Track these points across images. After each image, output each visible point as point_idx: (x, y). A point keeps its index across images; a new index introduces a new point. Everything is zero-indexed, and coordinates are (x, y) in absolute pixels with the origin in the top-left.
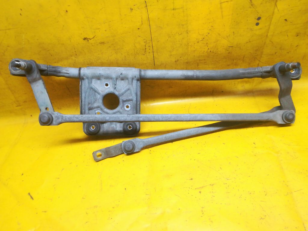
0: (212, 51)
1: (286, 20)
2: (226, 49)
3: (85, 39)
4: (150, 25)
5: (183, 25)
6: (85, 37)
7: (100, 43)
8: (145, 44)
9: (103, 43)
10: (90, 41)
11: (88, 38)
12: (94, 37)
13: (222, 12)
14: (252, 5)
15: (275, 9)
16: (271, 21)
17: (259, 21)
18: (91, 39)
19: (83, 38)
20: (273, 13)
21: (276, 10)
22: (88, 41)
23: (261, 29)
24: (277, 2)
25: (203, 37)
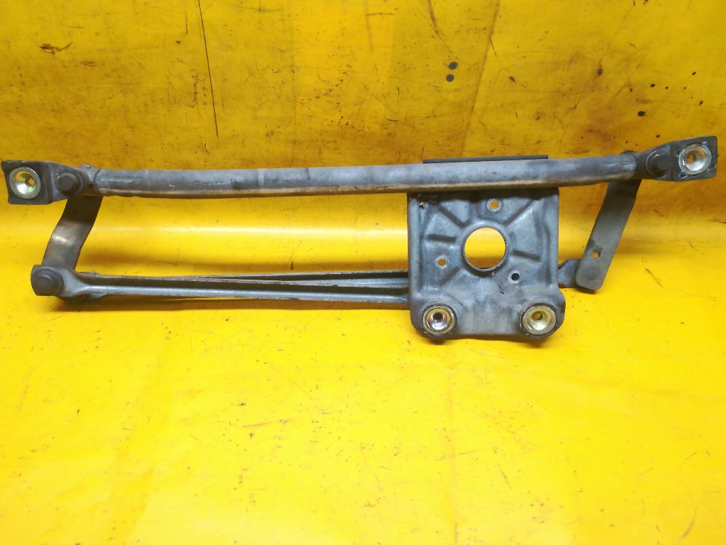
0: (350, 123)
1: (512, 78)
2: (382, 125)
3: (45, 47)
4: (205, 38)
5: (282, 51)
6: (47, 42)
7: (82, 62)
8: (192, 81)
9: (89, 63)
10: (57, 54)
11: (52, 46)
12: (68, 46)
13: (370, 36)
14: (437, 32)
15: (487, 50)
16: (481, 76)
17: (454, 72)
19: (42, 46)
21: (491, 52)
22: (53, 53)
24: (492, 33)
25: (329, 87)
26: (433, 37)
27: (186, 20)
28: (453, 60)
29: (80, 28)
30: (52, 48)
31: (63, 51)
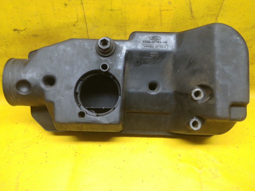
3: (15, 30)
4: (86, 23)
6: (16, 28)
11: (18, 29)
12: (25, 29)
13: (161, 20)
14: (192, 17)
18: (22, 31)
19: (14, 29)
22: (19, 32)
27: (78, 16)
29: (29, 21)
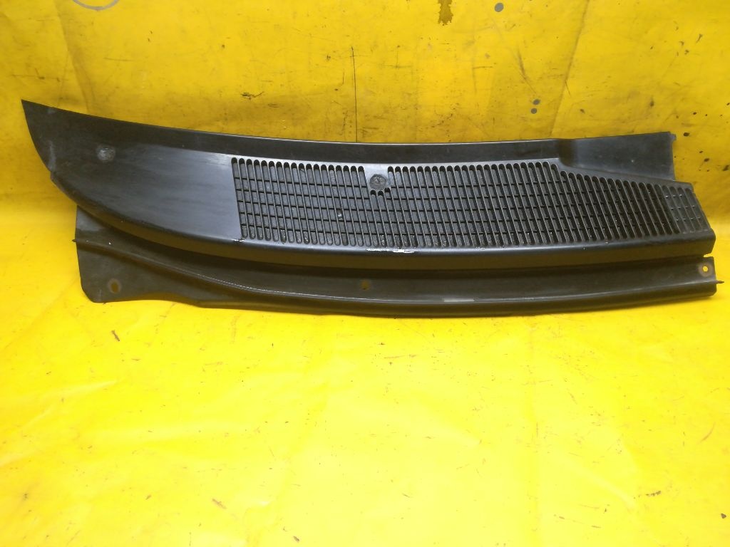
1: (582, 111)
3: (245, 95)
4: (355, 86)
5: (410, 95)
6: (247, 91)
7: (269, 105)
8: (343, 116)
9: (273, 105)
10: (253, 99)
11: (250, 93)
12: (261, 94)
13: (475, 83)
14: (525, 78)
15: (563, 90)
16: (558, 109)
17: (537, 107)
18: (255, 97)
19: (243, 93)
20: (561, 96)
21: (566, 92)
22: (250, 99)
23: (539, 120)
24: (567, 78)
25: (442, 119)
26: (523, 83)
27: (344, 74)
28: (536, 98)
29: (270, 81)
30: (249, 96)
31: (257, 98)
